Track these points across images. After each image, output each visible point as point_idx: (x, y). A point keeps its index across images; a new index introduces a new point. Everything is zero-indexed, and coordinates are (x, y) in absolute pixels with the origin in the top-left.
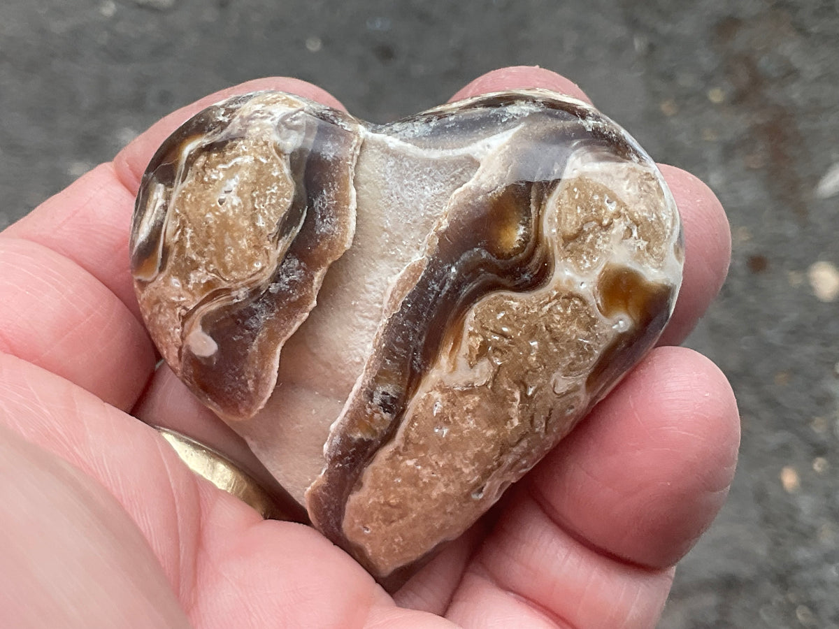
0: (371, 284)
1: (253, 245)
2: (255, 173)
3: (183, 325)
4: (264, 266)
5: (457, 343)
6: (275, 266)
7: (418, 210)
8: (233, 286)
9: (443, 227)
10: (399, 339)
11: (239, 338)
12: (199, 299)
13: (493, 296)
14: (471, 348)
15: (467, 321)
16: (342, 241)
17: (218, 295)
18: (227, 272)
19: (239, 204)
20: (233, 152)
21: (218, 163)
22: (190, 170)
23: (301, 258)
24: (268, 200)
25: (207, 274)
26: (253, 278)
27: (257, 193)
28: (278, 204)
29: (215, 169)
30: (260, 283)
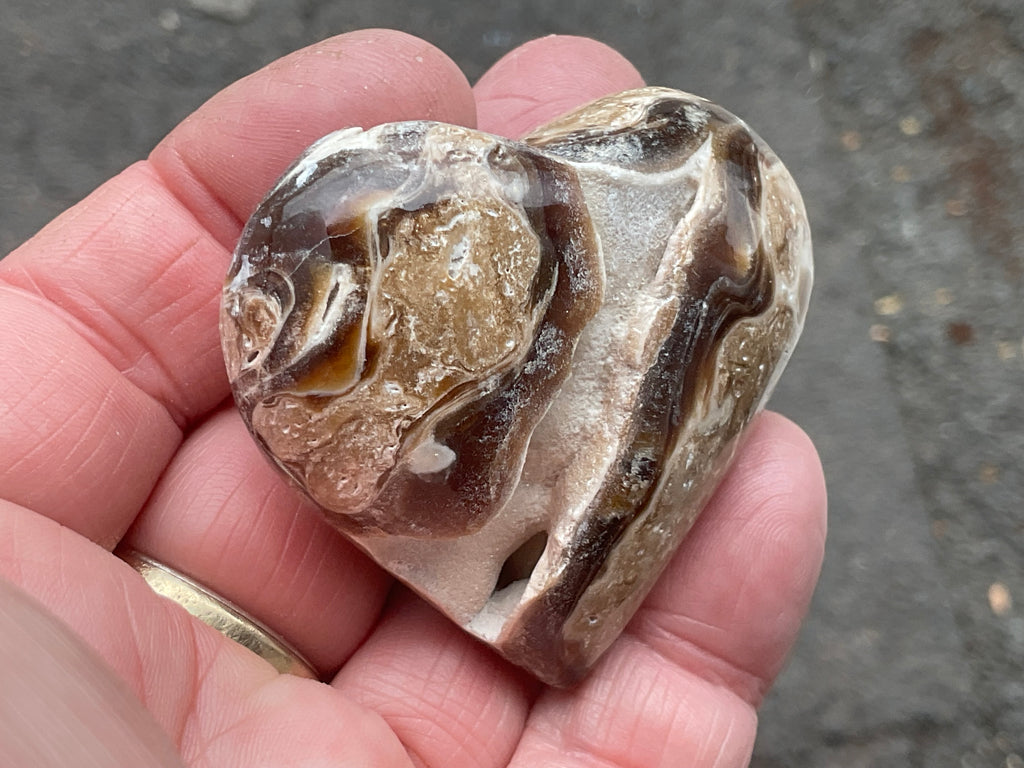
0: (595, 339)
1: (502, 321)
2: (487, 231)
3: (402, 440)
4: (516, 345)
5: (710, 384)
6: (531, 341)
7: (643, 245)
8: (481, 376)
9: (689, 261)
10: (658, 395)
11: (486, 438)
12: (431, 403)
13: (737, 326)
14: (721, 385)
15: (718, 358)
16: (598, 295)
17: (459, 392)
18: (471, 360)
19: (479, 273)
20: (449, 208)
21: (434, 225)
22: (391, 241)
23: (559, 326)
24: (512, 263)
25: (444, 368)
26: (505, 361)
27: (499, 255)
28: (525, 265)
29: (433, 234)
30: (512, 366)
